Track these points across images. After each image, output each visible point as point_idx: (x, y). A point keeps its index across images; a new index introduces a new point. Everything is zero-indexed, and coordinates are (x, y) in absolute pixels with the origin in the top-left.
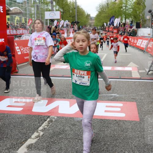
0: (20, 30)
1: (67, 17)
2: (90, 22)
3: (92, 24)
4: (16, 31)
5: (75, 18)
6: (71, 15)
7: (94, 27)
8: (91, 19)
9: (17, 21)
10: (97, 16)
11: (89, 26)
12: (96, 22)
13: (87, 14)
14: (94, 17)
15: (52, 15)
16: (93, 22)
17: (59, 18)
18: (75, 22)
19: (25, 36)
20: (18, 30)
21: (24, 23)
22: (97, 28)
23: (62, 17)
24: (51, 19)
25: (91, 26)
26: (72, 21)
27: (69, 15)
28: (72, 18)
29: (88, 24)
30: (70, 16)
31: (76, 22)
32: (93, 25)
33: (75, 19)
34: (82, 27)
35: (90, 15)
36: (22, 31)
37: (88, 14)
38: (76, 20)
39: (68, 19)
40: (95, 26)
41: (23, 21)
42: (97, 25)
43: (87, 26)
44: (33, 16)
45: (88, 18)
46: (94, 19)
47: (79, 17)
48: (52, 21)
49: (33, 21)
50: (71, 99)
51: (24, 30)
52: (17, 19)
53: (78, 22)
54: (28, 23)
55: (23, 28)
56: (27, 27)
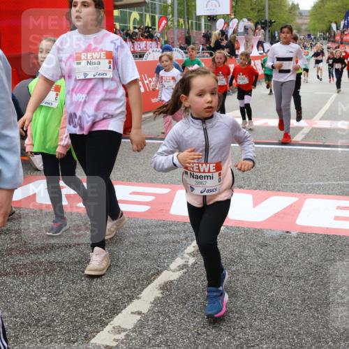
0: (142, 41)
1: (246, 11)
2: (299, 21)
3: (303, 27)
4: (133, 43)
5: (265, 12)
6: (254, 6)
7: (306, 33)
8: (301, 14)
9: (134, 23)
10: (315, 7)
12: (313, 22)
13: (291, 3)
14: (309, 11)
16: (305, 23)
17: (229, 13)
18: (263, 21)
19: (152, 54)
20: (136, 42)
21: (150, 25)
22: (313, 35)
23: (235, 11)
24: (209, 16)
26: (255, 21)
27: (251, 7)
28: (256, 14)
29: (294, 27)
30: (252, 9)
31: (266, 21)
32: (306, 30)
33: (265, 16)
35: (298, 5)
36: (146, 44)
37: (293, 4)
38: (267, 18)
39: (248, 15)
40: (309, 31)
41: (148, 22)
42: (315, 30)
44: (170, 9)
45: (294, 12)
46: (307, 14)
47: (274, 10)
48: (212, 19)
49: (169, 23)
50: (256, 189)
51: (150, 42)
52: (135, 19)
53: (271, 22)
54: (159, 27)
55: (146, 37)
56: (155, 35)
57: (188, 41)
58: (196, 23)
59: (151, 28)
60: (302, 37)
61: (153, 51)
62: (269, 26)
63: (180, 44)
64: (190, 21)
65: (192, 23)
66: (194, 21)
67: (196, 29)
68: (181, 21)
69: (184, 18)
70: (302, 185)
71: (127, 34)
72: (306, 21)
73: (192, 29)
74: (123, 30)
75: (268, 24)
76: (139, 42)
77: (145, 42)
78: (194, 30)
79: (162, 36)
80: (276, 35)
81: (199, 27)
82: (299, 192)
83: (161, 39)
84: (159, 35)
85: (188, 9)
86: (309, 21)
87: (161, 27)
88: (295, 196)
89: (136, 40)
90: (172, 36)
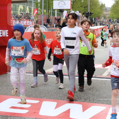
0: (24, 20)
1: (78, 7)
2: (105, 13)
3: (107, 16)
4: (20, 21)
5: (88, 8)
6: (82, 5)
7: (109, 19)
8: (106, 9)
9: (20, 11)
10: (113, 6)
11: (103, 18)
12: (112, 13)
13: (101, 4)
14: (110, 8)
15: (61, 4)
16: (108, 14)
17: (70, 8)
18: (87, 13)
19: (30, 28)
20: (21, 21)
21: (29, 13)
22: (112, 20)
23: (73, 7)
24: (60, 10)
25: (105, 18)
26: (83, 12)
27: (81, 5)
28: (83, 9)
29: (102, 16)
30: (81, 6)
31: (88, 13)
32: (108, 17)
33: (88, 10)
34: (95, 19)
35: (105, 5)
36: (26, 22)
37: (102, 4)
38: (89, 11)
39: (79, 9)
40: (110, 18)
41: (28, 11)
42: (113, 18)
43: (101, 18)
44: (39, 5)
45: (103, 8)
46: (109, 9)
47: (92, 7)
48: (61, 11)
49: (39, 12)
50: (84, 102)
51: (29, 21)
52: (21, 9)
53: (91, 13)
54: (33, 14)
55: (27, 19)
56: (31, 18)
57: (48, 21)
58: (52, 12)
59: (29, 14)
60: (106, 21)
61: (31, 27)
62: (90, 15)
63: (44, 23)
64: (49, 11)
65: (50, 12)
66: (51, 11)
67: (52, 15)
68: (45, 11)
69: (46, 9)
70: (108, 100)
71: (17, 17)
72: (109, 13)
73: (51, 15)
74: (14, 15)
75: (90, 14)
76: (23, 21)
77: (26, 21)
78: (51, 16)
79: (35, 18)
80: (93, 20)
81: (54, 14)
82: (106, 104)
83: (34, 19)
84: (33, 18)
85: (49, 5)
86: (110, 13)
87: (35, 14)
88: (105, 106)
89: (21, 20)
90: (40, 19)
